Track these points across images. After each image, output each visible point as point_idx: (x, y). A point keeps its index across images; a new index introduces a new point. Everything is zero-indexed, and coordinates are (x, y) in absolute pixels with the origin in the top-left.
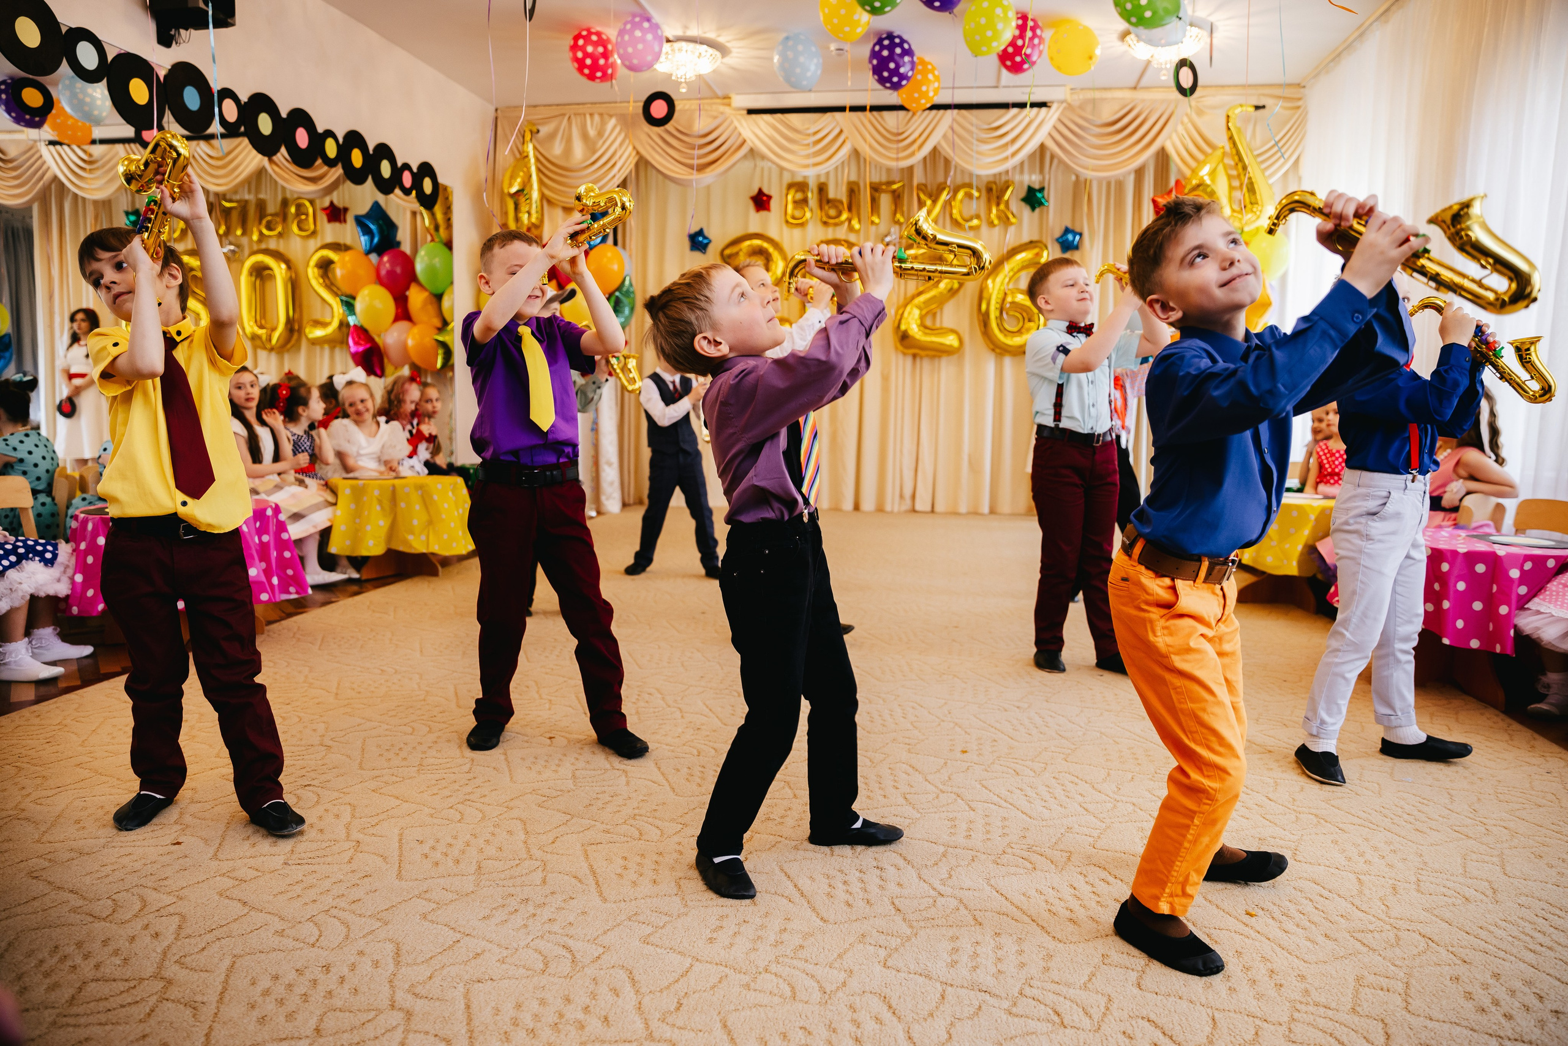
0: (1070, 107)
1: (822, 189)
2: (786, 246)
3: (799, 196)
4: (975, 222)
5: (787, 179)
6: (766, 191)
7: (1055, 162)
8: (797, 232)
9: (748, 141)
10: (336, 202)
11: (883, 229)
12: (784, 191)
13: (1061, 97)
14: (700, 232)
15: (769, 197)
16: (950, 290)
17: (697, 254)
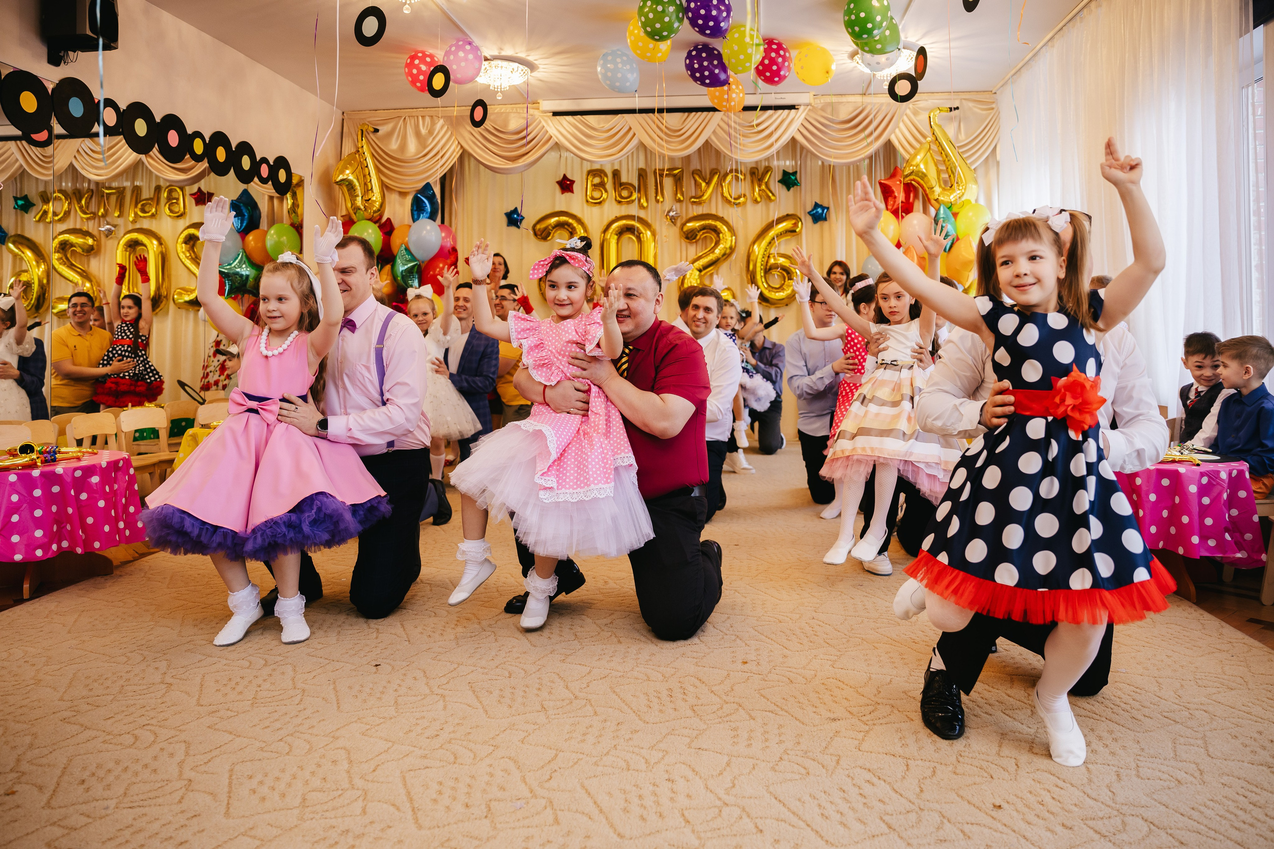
0: (813, 109)
1: (616, 174)
2: (586, 221)
3: (597, 180)
4: (742, 200)
5: (587, 167)
6: (569, 177)
7: (805, 151)
8: (596, 209)
9: (553, 137)
10: (203, 189)
11: (667, 206)
12: (585, 177)
13: (807, 101)
14: (515, 211)
15: (573, 182)
16: (724, 255)
17: (513, 229)
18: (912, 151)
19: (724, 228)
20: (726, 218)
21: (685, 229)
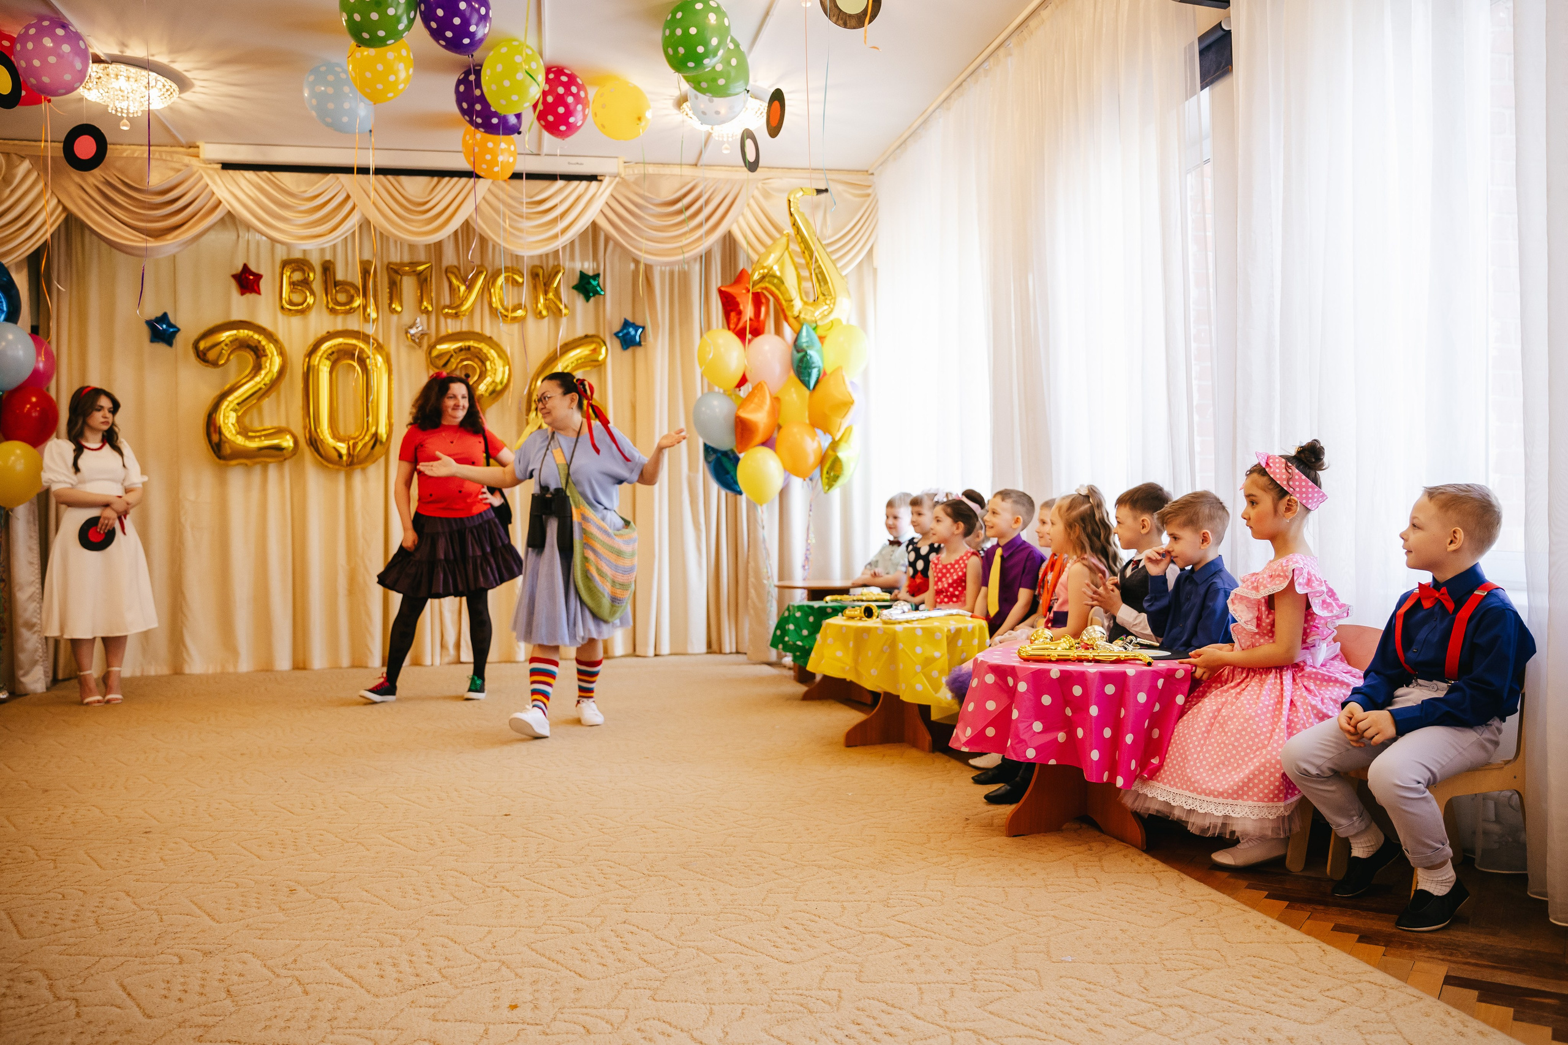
0: (624, 182)
1: (327, 268)
2: (281, 336)
3: (297, 276)
4: (520, 313)
5: (281, 254)
6: (253, 267)
7: (611, 244)
8: (296, 321)
9: (224, 202)
11: (406, 319)
12: (278, 270)
13: (614, 170)
14: (164, 318)
15: (258, 277)
16: (493, 392)
17: (161, 347)
18: (761, 249)
19: (492, 354)
20: (495, 338)
21: (435, 353)
